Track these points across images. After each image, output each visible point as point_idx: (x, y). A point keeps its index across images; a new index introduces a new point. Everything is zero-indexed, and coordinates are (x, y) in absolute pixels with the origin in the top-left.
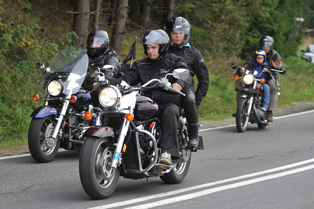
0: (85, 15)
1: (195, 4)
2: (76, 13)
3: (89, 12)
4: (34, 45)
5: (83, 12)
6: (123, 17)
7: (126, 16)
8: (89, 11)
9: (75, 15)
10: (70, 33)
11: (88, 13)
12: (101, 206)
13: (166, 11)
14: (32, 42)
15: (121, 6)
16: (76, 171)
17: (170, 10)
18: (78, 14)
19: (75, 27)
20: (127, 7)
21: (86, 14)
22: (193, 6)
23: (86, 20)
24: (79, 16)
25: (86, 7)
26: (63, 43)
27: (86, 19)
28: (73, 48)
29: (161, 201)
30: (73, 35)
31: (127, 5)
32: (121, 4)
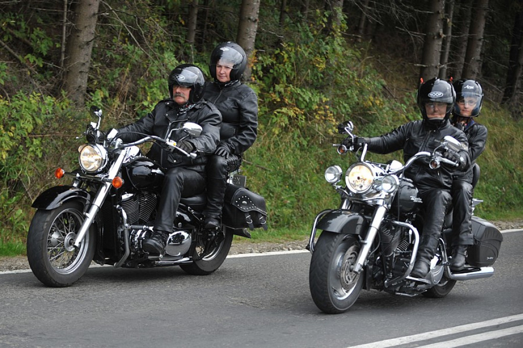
0: (435, 69)
2: (424, 66)
3: (440, 66)
4: (382, 104)
5: (433, 65)
6: (474, 73)
7: (477, 71)
8: (439, 64)
9: (422, 69)
14: (380, 101)
17: (520, 65)
18: (426, 67)
20: (478, 61)
21: (436, 67)
24: (427, 70)
25: (435, 60)
27: (435, 74)
31: (478, 57)
32: (472, 57)
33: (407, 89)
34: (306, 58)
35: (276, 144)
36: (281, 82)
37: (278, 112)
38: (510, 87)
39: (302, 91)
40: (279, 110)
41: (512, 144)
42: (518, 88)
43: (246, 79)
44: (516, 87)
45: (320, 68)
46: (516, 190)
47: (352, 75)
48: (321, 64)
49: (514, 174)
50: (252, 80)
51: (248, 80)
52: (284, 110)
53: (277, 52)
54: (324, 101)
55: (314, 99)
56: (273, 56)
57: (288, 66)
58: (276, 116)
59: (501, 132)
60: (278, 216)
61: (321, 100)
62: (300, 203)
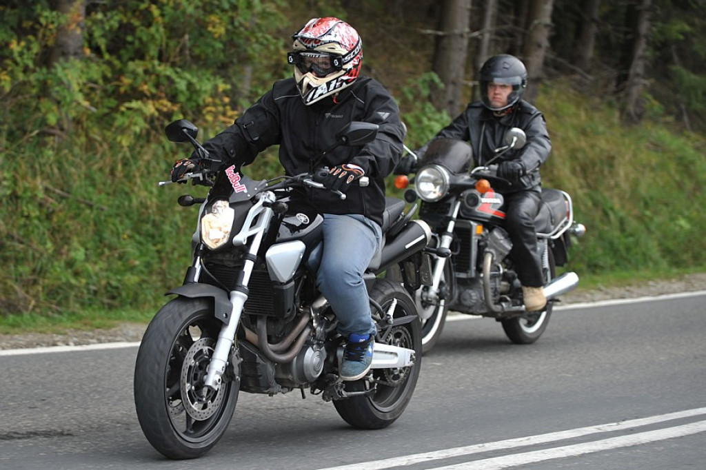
0: (459, 39)
1: (692, 25)
2: (440, 33)
3: (468, 33)
5: (457, 31)
6: (539, 46)
7: (545, 43)
8: (467, 30)
9: (438, 39)
10: (426, 76)
11: (465, 35)
12: (481, 445)
13: (630, 37)
15: (536, 22)
16: (430, 367)
17: (637, 36)
18: (445, 36)
19: (436, 62)
20: (546, 26)
21: (462, 36)
22: (687, 28)
23: (461, 49)
24: (445, 41)
25: (461, 22)
26: (410, 97)
27: (460, 46)
28: (430, 108)
29: (608, 440)
30: (432, 81)
31: (548, 21)
32: (536, 19)
33: (411, 73)
34: (191, 16)
35: (126, 164)
36: (147, 58)
37: (129, 109)
38: (624, 72)
39: (177, 73)
40: (127, 105)
41: (611, 166)
42: (637, 75)
43: (72, 52)
44: (632, 72)
45: (215, 33)
46: (611, 244)
47: (275, 44)
48: (217, 26)
49: (612, 217)
50: (84, 53)
51: (75, 54)
52: (135, 104)
53: (143, 6)
54: (220, 90)
55: (201, 87)
56: (137, 13)
57: (157, 30)
58: (123, 113)
59: (593, 146)
60: (117, 288)
61: (216, 87)
62: (164, 266)
